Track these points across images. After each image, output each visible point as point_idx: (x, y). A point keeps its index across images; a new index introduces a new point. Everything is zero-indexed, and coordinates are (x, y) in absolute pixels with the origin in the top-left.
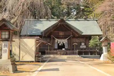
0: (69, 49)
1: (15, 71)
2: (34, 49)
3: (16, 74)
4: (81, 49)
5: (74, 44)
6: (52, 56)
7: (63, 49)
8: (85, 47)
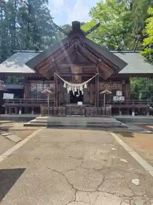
0: (91, 102)
4: (115, 103)
5: (102, 92)
8: (123, 99)
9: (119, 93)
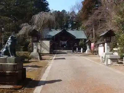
0: (68, 46)
1: (41, 59)
2: (49, 47)
3: (42, 61)
6: (58, 50)
7: (65, 47)
9: (76, 44)
